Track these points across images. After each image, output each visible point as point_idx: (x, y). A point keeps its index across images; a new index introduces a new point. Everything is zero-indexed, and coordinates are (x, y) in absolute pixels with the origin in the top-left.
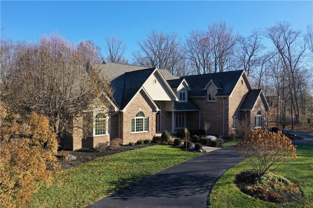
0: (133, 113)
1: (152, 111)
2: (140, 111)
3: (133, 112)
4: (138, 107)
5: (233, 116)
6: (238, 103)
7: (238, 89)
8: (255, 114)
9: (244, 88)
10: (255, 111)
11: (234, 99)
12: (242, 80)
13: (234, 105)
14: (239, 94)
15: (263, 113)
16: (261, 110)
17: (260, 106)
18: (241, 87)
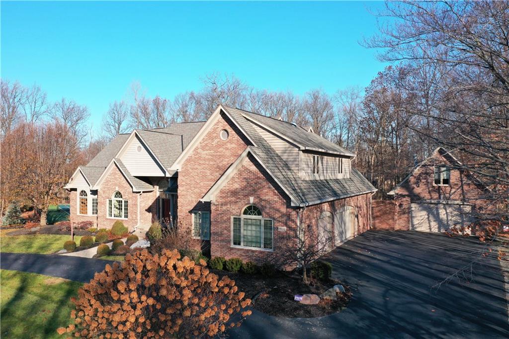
2: (117, 190)
3: (108, 191)
4: (114, 185)
5: (192, 210)
6: (209, 183)
7: (209, 152)
8: (231, 210)
9: (233, 145)
10: (231, 202)
11: (196, 174)
12: (225, 128)
13: (195, 186)
14: (211, 163)
15: (272, 212)
16: (263, 203)
17: (255, 191)
18: (219, 146)
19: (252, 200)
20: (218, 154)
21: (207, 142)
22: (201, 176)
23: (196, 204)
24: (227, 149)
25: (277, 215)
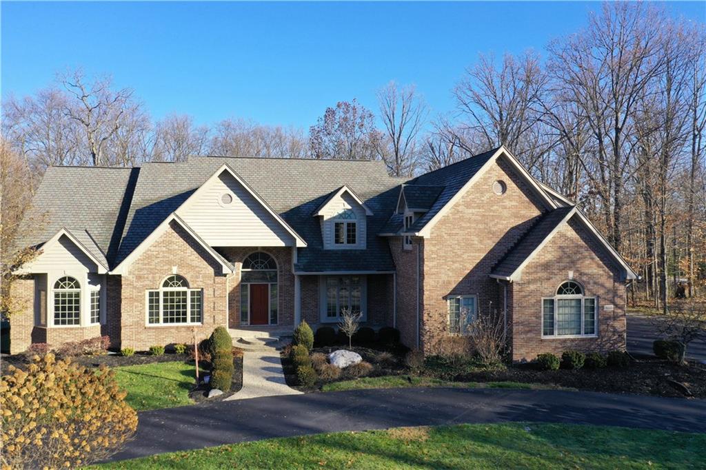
0: (150, 278)
1: (213, 274)
2: (175, 273)
3: (151, 276)
4: (167, 264)
5: (450, 294)
6: (477, 254)
7: (478, 210)
8: (542, 289)
9: (514, 203)
10: (540, 280)
11: (456, 242)
12: (501, 179)
13: (454, 259)
14: (481, 226)
15: (595, 289)
16: (584, 278)
17: (573, 262)
18: (492, 202)
19: (571, 275)
20: (491, 214)
21: (473, 197)
22: (463, 244)
23: (454, 286)
24: (505, 207)
25: (601, 292)
